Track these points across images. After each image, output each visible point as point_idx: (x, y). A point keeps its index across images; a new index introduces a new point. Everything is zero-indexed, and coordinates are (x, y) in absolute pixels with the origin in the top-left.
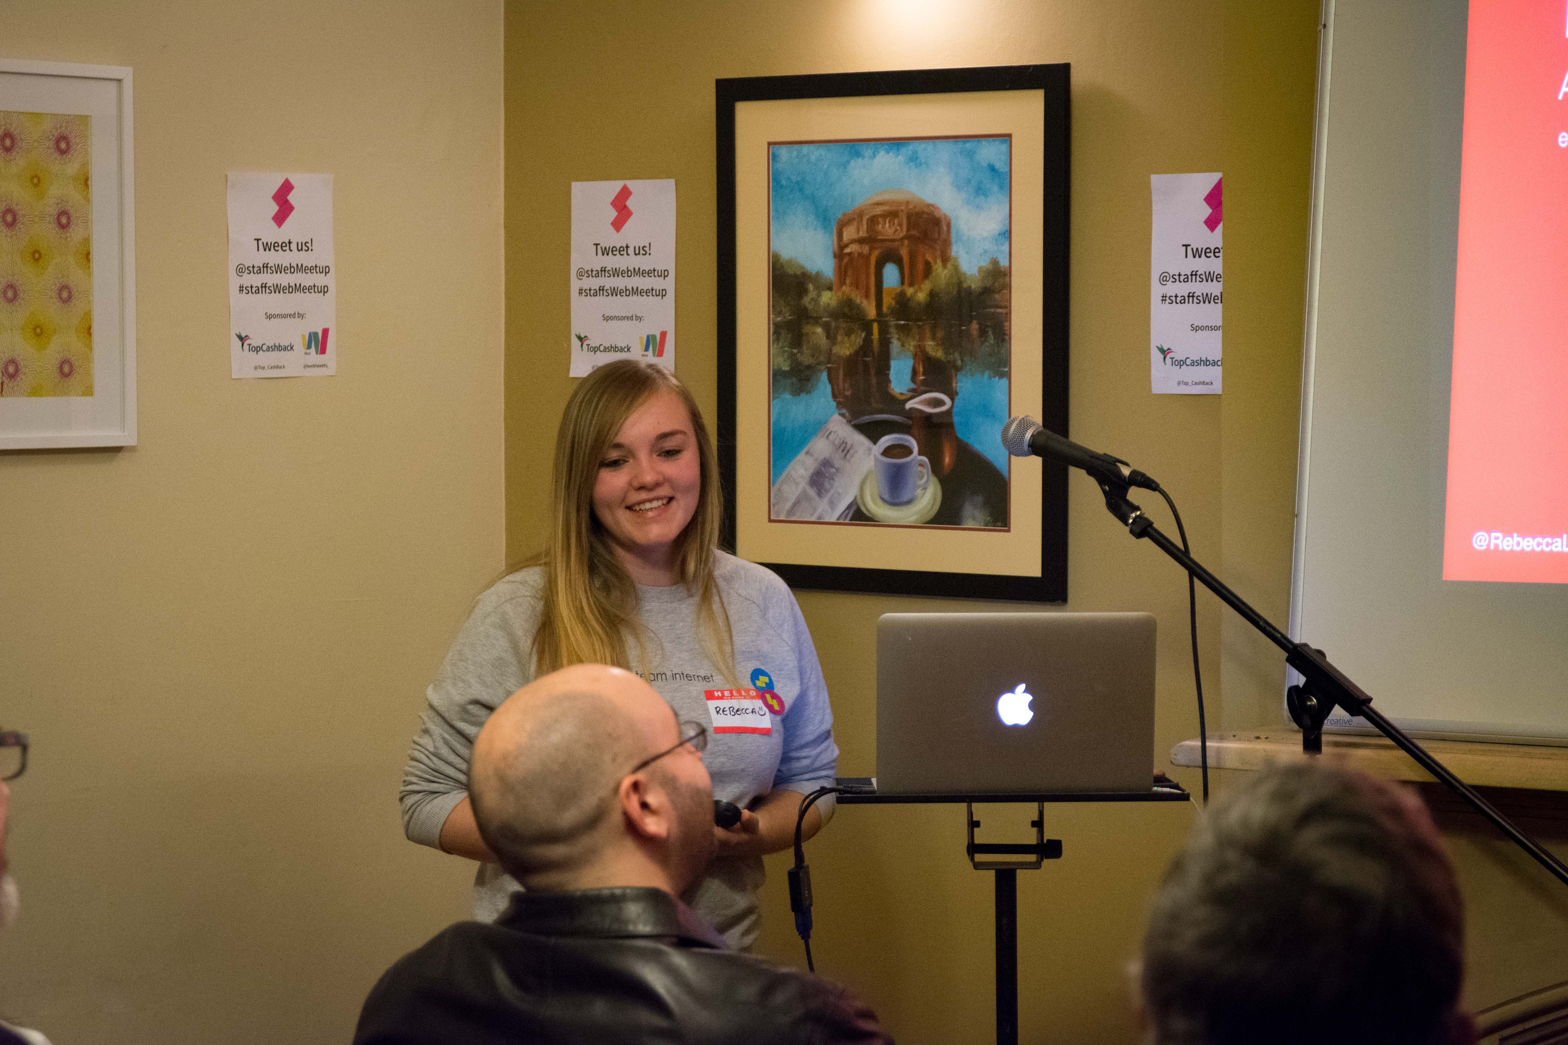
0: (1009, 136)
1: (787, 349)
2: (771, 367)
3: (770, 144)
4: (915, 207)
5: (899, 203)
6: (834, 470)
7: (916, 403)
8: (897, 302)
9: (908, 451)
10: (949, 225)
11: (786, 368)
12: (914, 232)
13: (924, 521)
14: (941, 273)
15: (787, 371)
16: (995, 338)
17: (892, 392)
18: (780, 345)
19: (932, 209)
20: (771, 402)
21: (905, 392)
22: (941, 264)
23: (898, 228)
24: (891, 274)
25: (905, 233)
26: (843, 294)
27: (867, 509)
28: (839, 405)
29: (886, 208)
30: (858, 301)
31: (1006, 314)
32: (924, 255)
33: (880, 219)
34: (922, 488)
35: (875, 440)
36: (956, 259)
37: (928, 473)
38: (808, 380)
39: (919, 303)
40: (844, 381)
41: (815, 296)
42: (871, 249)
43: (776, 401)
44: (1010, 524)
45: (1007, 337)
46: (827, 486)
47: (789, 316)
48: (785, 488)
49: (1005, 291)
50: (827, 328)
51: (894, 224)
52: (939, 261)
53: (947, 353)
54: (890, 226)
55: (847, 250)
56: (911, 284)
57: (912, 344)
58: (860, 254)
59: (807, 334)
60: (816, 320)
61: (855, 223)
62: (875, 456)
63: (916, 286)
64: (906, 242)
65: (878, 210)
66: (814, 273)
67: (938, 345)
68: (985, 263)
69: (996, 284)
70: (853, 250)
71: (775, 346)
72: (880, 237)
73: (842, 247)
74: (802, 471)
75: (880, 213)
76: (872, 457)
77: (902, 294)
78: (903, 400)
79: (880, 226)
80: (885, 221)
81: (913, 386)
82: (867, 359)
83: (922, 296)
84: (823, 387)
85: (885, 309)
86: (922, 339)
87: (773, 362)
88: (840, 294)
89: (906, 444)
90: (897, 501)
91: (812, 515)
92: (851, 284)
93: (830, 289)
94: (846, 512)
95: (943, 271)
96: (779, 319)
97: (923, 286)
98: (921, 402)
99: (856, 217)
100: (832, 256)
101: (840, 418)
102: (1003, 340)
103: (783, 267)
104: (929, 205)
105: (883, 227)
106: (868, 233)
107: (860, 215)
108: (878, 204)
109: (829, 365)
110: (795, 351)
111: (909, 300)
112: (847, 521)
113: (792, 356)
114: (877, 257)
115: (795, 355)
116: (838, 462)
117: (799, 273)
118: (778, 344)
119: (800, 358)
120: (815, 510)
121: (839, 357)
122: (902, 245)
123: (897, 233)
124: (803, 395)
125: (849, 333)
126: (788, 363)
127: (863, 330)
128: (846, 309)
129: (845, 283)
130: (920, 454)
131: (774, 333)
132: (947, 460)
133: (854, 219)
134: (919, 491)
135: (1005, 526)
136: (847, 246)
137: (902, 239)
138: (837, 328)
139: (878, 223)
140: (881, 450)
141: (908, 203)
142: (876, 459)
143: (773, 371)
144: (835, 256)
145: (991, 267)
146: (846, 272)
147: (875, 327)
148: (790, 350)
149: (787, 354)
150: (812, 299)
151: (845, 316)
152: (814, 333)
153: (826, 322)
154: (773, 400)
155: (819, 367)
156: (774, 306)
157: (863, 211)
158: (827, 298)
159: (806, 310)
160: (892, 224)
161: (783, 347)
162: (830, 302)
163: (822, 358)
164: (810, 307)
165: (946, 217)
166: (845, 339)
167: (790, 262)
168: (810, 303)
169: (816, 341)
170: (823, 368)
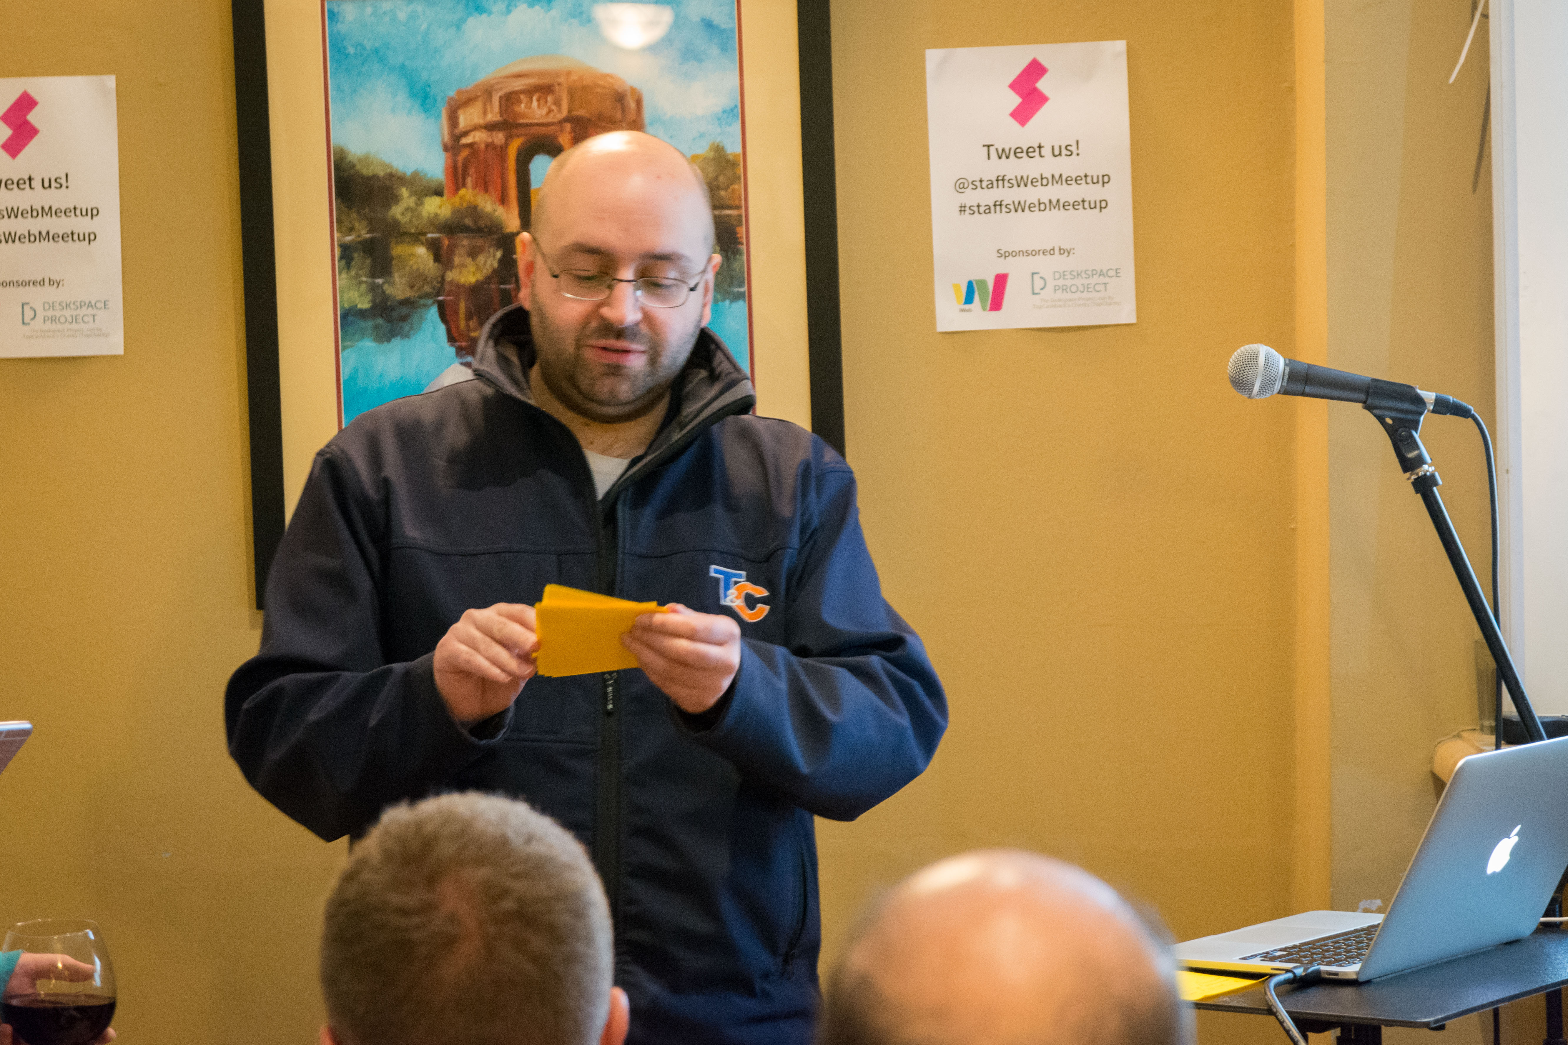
1: (364, 279)
2: (339, 305)
4: (581, 79)
5: (557, 74)
10: (639, 102)
11: (365, 305)
12: (582, 113)
15: (366, 310)
18: (353, 273)
19: (611, 80)
20: (340, 354)
23: (554, 108)
25: (565, 113)
26: (462, 200)
28: (460, 352)
29: (532, 81)
30: (488, 209)
31: (740, 216)
33: (522, 97)
38: (404, 319)
40: (468, 318)
41: (412, 205)
42: (508, 138)
47: (367, 233)
49: (736, 186)
50: (433, 245)
51: (546, 102)
54: (539, 105)
55: (465, 141)
58: (490, 146)
59: (399, 257)
60: (416, 237)
61: (479, 104)
64: (568, 127)
65: (518, 85)
66: (409, 173)
68: (702, 149)
69: (721, 178)
70: (477, 139)
71: (344, 276)
72: (522, 121)
73: (456, 135)
75: (520, 88)
79: (523, 106)
80: (530, 101)
82: (507, 287)
87: (341, 297)
88: (455, 200)
92: (475, 186)
93: (439, 193)
96: (349, 238)
99: (479, 94)
100: (441, 148)
102: (736, 252)
103: (353, 166)
105: (529, 106)
106: (501, 115)
107: (488, 92)
108: (519, 76)
109: (440, 298)
110: (380, 281)
113: (373, 288)
114: (519, 147)
115: (379, 286)
117: (382, 174)
118: (347, 273)
119: (389, 290)
121: (458, 286)
122: (562, 130)
123: (551, 115)
124: (396, 342)
125: (473, 253)
126: (369, 297)
127: (499, 247)
128: (468, 221)
131: (342, 257)
133: (476, 98)
136: (465, 134)
137: (561, 123)
138: (452, 248)
139: (520, 102)
141: (569, 73)
143: (341, 310)
144: (446, 149)
145: (711, 155)
146: (465, 170)
148: (370, 280)
149: (364, 286)
150: (408, 209)
151: (466, 229)
152: (412, 255)
153: (433, 239)
154: (343, 350)
155: (422, 301)
156: (339, 221)
157: (492, 86)
158: (433, 207)
159: (396, 224)
160: (542, 102)
161: (357, 276)
162: (439, 212)
163: (427, 289)
164: (404, 220)
165: (633, 90)
166: (469, 260)
167: (366, 160)
168: (403, 214)
169: (415, 267)
170: (430, 301)
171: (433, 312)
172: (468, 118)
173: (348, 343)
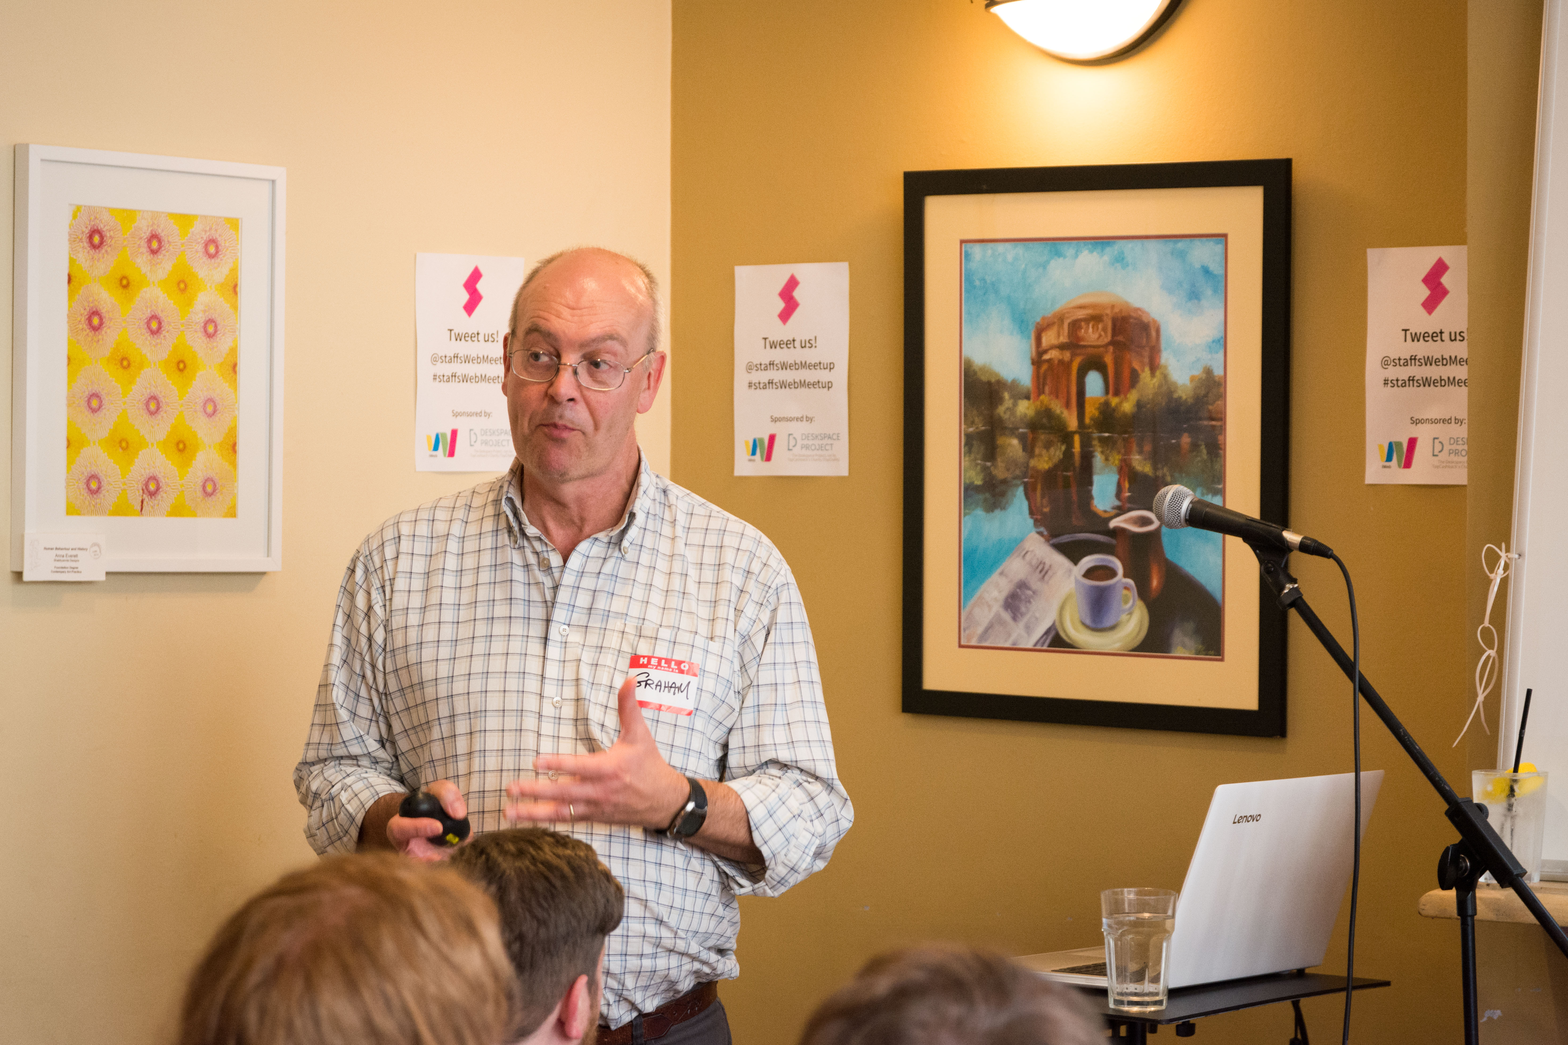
0: (1225, 236)
1: (979, 462)
2: (963, 480)
3: (962, 242)
4: (1121, 311)
5: (1104, 307)
6: (1029, 593)
7: (1121, 521)
8: (1100, 413)
9: (1112, 573)
10: (1158, 331)
11: (978, 482)
12: (1120, 338)
13: (1130, 648)
14: (1148, 383)
15: (980, 486)
16: (1208, 453)
17: (1094, 509)
18: (973, 456)
19: (1140, 313)
20: (962, 519)
21: (1108, 509)
22: (1149, 372)
23: (1103, 333)
24: (1094, 383)
25: (1109, 338)
26: (1042, 402)
27: (1067, 635)
28: (1037, 523)
29: (1089, 312)
30: (1058, 412)
31: (1221, 426)
32: (1130, 363)
33: (1083, 324)
34: (1127, 613)
35: (1075, 561)
36: (1166, 367)
37: (1134, 596)
38: (1003, 494)
39: (1125, 415)
40: (1043, 497)
41: (1011, 406)
42: (1073, 355)
43: (967, 517)
44: (1223, 653)
45: (1221, 452)
46: (1023, 609)
47: (982, 427)
48: (977, 611)
49: (1219, 402)
50: (1022, 438)
51: (1098, 329)
52: (1147, 369)
53: (1155, 468)
54: (1093, 331)
55: (1046, 357)
56: (1117, 393)
57: (1116, 458)
58: (1061, 362)
59: (1002, 446)
60: (1013, 432)
61: (1055, 328)
62: (1076, 577)
63: (1122, 396)
64: (1111, 348)
65: (1081, 314)
66: (1010, 380)
67: (1145, 459)
68: (1198, 372)
69: (1210, 395)
70: (1053, 356)
71: (967, 459)
72: (1082, 343)
73: (1040, 352)
74: (995, 593)
75: (1082, 317)
76: (1072, 578)
77: (1107, 404)
78: (1106, 518)
79: (1083, 331)
80: (1088, 328)
81: (1117, 503)
82: (1069, 474)
83: (1128, 406)
84: (1019, 503)
85: (1087, 421)
86: (1128, 452)
87: (965, 475)
88: (1038, 403)
89: (1111, 565)
90: (1100, 626)
91: (1006, 641)
92: (1051, 393)
93: (1027, 397)
94: (1044, 638)
95: (1151, 380)
96: (971, 430)
97: (1128, 396)
98: (1126, 521)
99: (1056, 321)
100: (1030, 362)
101: (1037, 536)
102: (1217, 455)
103: (975, 373)
104: (1137, 310)
105: (1086, 332)
106: (1069, 338)
107: (1060, 318)
108: (1081, 307)
109: (1026, 480)
110: (989, 464)
111: (1114, 410)
112: (1045, 648)
113: (985, 469)
114: (1079, 363)
115: (988, 468)
116: (1035, 584)
117: (993, 380)
118: (970, 457)
119: (995, 472)
120: (1009, 635)
121: (1038, 471)
122: (1107, 352)
123: (1101, 339)
124: (997, 512)
125: (1048, 446)
126: (981, 476)
127: (1063, 442)
128: (1045, 421)
129: (1043, 393)
130: (1126, 575)
131: (966, 444)
132: (1155, 583)
133: (1053, 324)
134: (1124, 617)
135: (1219, 655)
136: (1045, 352)
137: (1106, 345)
138: (1034, 440)
139: (1080, 328)
140: (1083, 571)
141: (1113, 307)
142: (1077, 581)
143: (964, 485)
144: (1033, 363)
145: (1204, 376)
146: (1045, 378)
147: (1077, 439)
148: (982, 463)
149: (979, 467)
150: (1008, 409)
151: (1043, 427)
152: (1009, 445)
153: (1023, 434)
154: (964, 516)
155: (1015, 482)
156: (965, 415)
157: (1064, 315)
158: (1024, 408)
159: (1000, 420)
160: (1095, 329)
161: (976, 459)
162: (1027, 412)
163: (1018, 472)
164: (1006, 417)
165: (1155, 321)
166: (1044, 452)
167: (983, 369)
168: (1005, 413)
169: (1011, 454)
170: (1019, 482)
171: (1020, 491)
172: (1049, 338)
173: (967, 511)
